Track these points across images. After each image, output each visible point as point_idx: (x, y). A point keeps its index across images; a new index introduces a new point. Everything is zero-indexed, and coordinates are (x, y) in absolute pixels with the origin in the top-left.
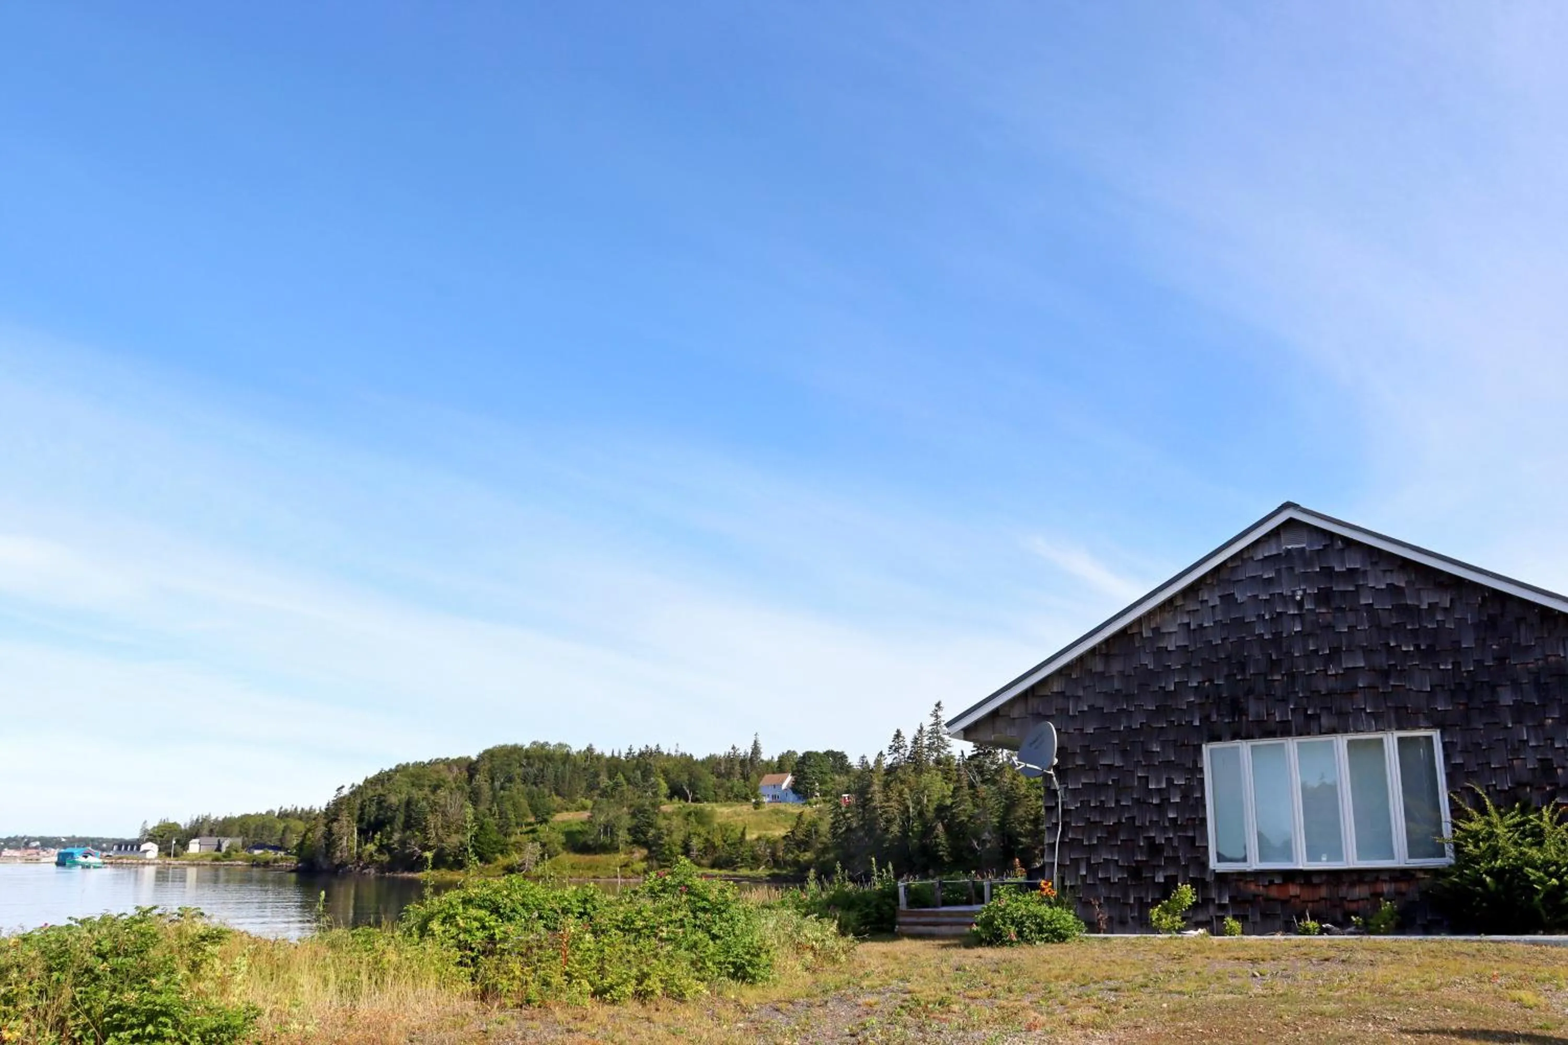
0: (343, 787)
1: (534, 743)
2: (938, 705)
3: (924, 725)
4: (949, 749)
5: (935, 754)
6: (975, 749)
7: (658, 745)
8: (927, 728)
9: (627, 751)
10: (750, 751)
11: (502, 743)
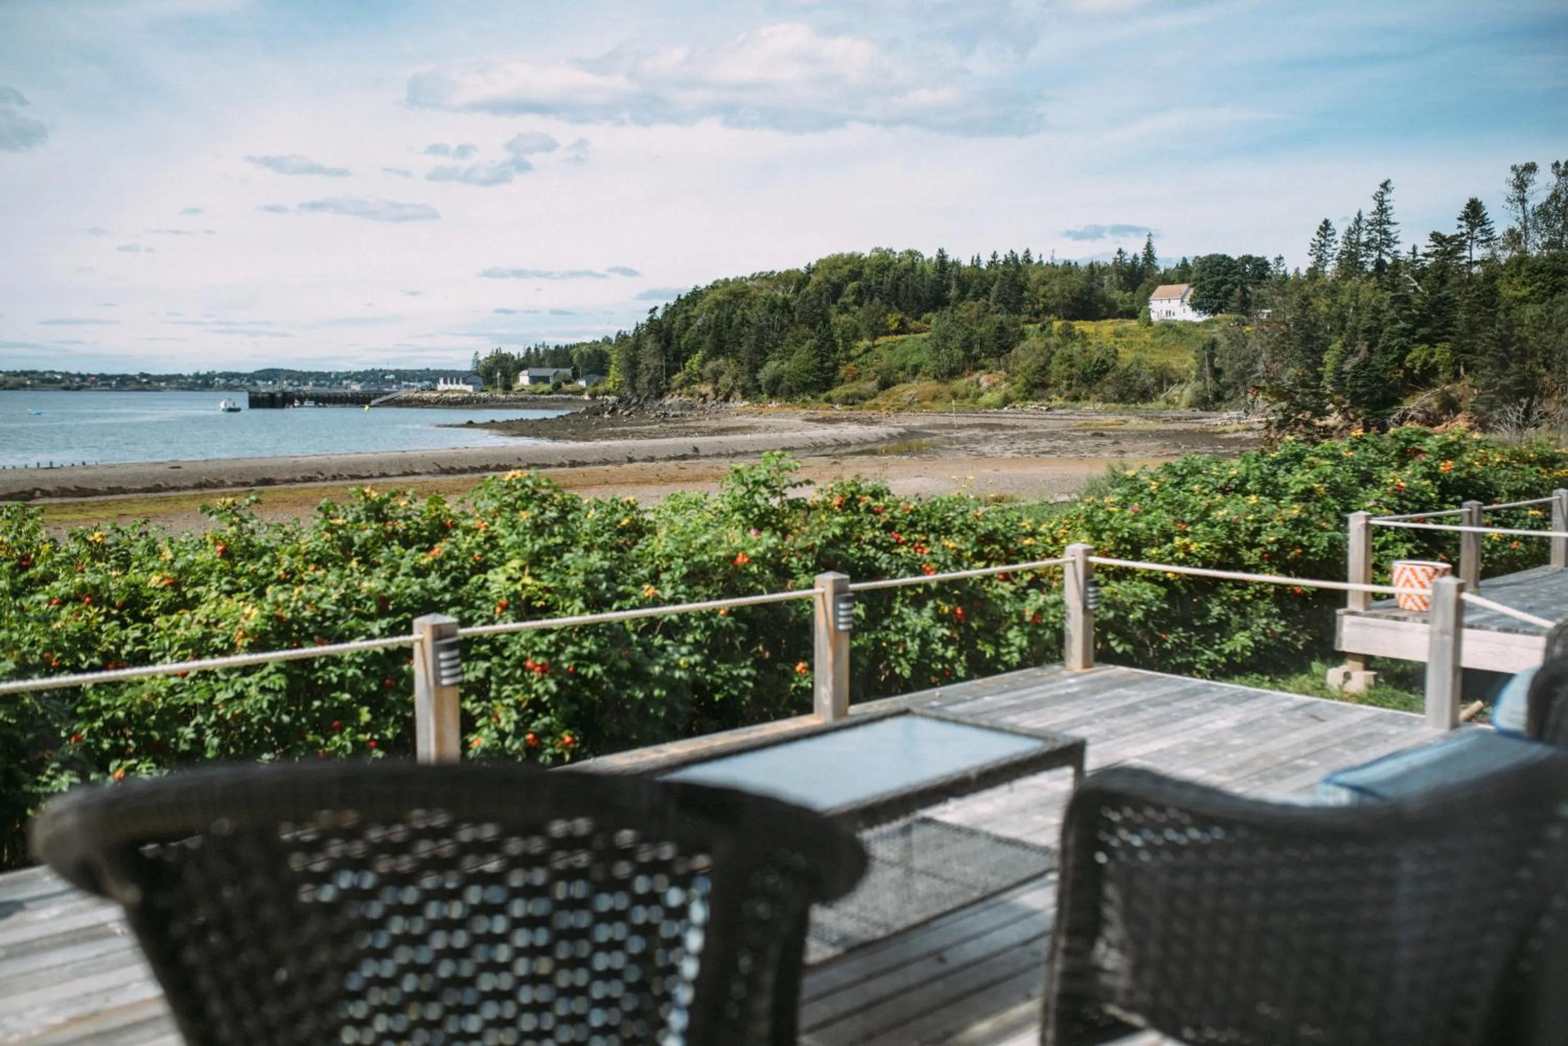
0: (656, 308)
1: (877, 250)
2: (1385, 185)
3: (1363, 214)
4: (1396, 247)
5: (1376, 254)
6: (1432, 243)
7: (1027, 251)
8: (1367, 216)
9: (990, 259)
10: (1141, 256)
11: (836, 252)
